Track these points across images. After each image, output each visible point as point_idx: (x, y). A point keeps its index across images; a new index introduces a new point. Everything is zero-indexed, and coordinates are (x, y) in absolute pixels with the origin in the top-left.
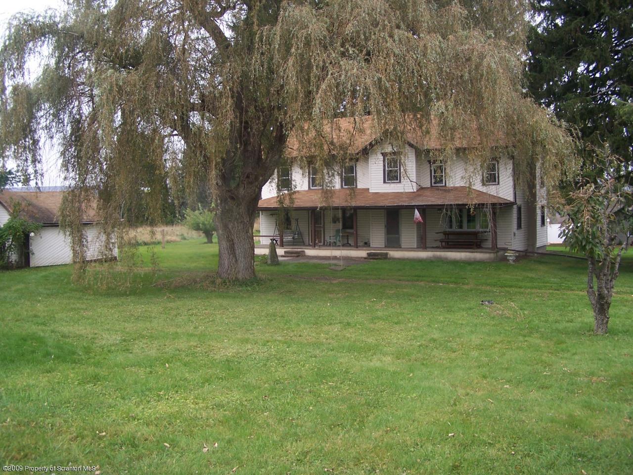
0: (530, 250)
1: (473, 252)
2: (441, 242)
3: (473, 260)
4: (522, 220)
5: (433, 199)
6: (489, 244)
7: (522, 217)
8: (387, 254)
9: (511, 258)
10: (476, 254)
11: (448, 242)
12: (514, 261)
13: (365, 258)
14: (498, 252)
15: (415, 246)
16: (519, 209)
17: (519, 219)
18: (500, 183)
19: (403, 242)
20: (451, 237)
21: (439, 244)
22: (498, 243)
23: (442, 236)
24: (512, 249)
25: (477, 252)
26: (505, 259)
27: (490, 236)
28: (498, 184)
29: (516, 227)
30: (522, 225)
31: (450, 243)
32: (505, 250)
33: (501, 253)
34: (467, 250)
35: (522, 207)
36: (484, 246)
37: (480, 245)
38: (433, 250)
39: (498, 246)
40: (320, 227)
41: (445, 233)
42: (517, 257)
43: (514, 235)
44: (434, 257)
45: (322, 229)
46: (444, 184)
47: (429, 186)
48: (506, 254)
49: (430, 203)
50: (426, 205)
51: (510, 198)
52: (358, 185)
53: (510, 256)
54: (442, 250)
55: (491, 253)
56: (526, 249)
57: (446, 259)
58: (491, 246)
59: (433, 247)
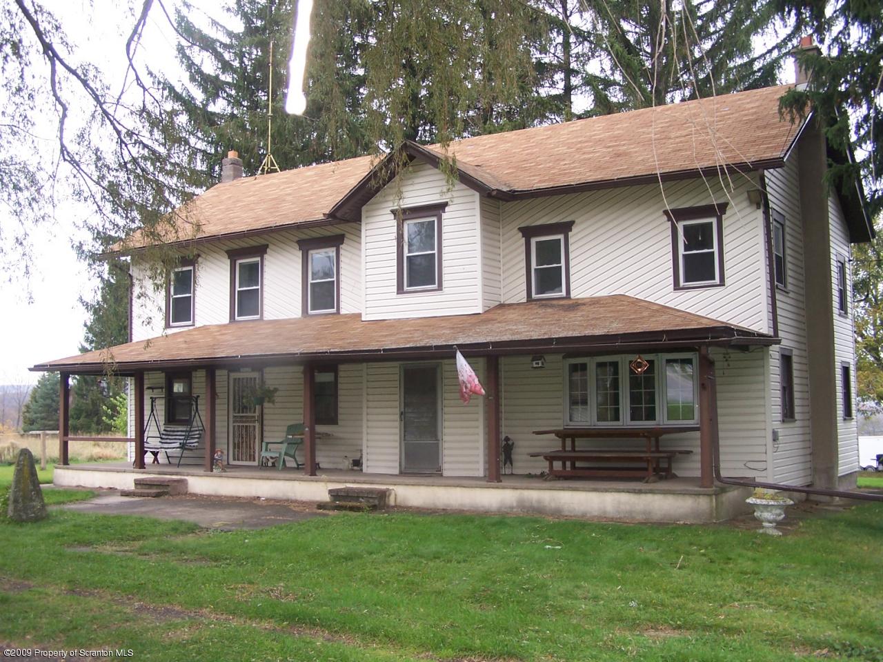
0: (820, 485)
1: (640, 492)
2: (551, 458)
3: (640, 518)
4: (796, 395)
5: (521, 328)
6: (693, 467)
7: (796, 388)
8: (383, 495)
9: (767, 515)
10: (649, 497)
11: (573, 460)
12: (779, 525)
13: (321, 506)
14: (723, 490)
15: (481, 473)
16: (786, 360)
17: (787, 390)
18: (727, 282)
19: (446, 459)
20: (581, 444)
21: (542, 466)
22: (722, 465)
23: (552, 444)
24: (770, 481)
25: (652, 492)
26: (744, 516)
27: (694, 442)
28: (722, 283)
29: (779, 416)
30: (797, 409)
31: (578, 464)
32: (748, 485)
33: (733, 494)
34: (622, 485)
35: (795, 359)
36: (679, 473)
37: (668, 470)
38: (525, 483)
39: (724, 474)
40: (252, 419)
41: (563, 435)
42: (787, 509)
43: (775, 439)
44: (521, 504)
45: (257, 425)
46: (564, 293)
47: (523, 297)
48: (750, 500)
49: (505, 338)
50: (495, 344)
51: (761, 325)
52: (342, 305)
53: (766, 506)
54: (548, 484)
55: (698, 494)
56: (809, 480)
57: (557, 513)
58: (698, 474)
59: (530, 476)
